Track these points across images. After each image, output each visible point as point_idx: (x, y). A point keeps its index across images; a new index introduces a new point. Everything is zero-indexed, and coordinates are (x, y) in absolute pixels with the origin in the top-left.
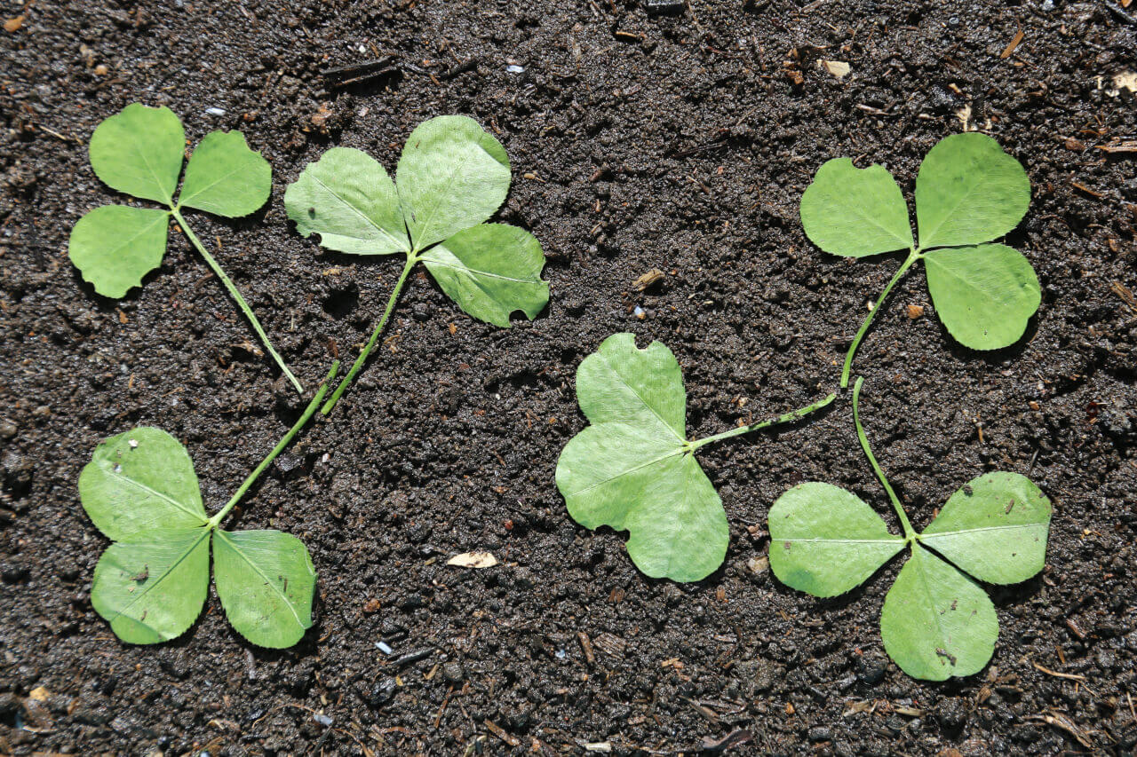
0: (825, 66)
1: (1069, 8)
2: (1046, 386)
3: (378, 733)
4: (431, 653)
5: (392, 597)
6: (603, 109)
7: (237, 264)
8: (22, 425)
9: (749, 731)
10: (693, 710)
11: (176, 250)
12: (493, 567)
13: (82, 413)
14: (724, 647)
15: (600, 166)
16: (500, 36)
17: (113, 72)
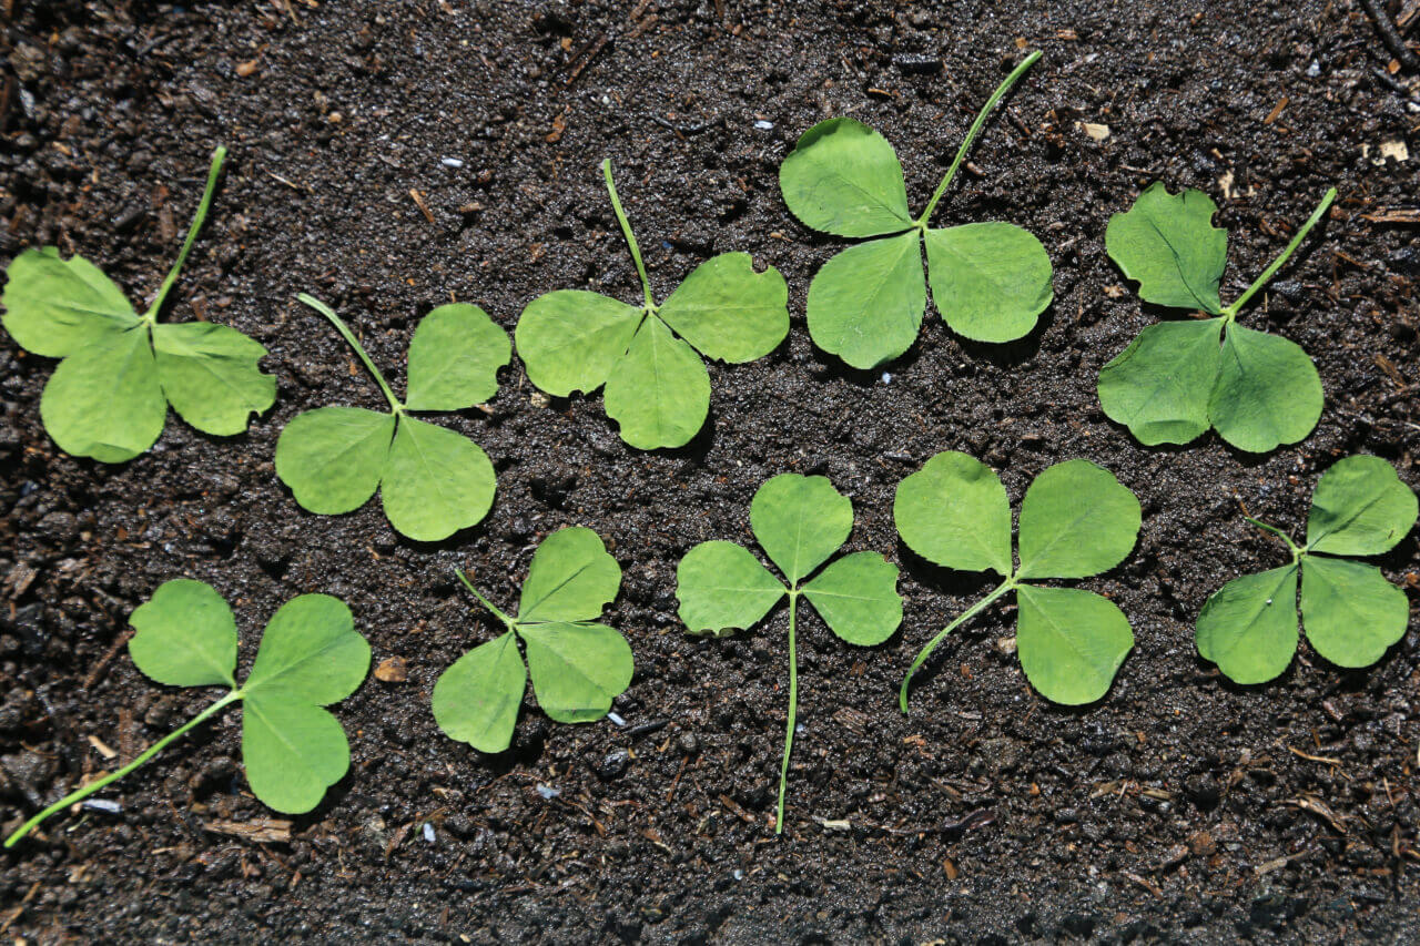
0: (1083, 128)
1: (1335, 73)
2: (1306, 461)
3: (608, 807)
4: (665, 724)
8: (245, 481)
9: (993, 812)
10: (935, 789)
11: (408, 304)
14: (969, 725)
16: (748, 90)
17: (347, 120)
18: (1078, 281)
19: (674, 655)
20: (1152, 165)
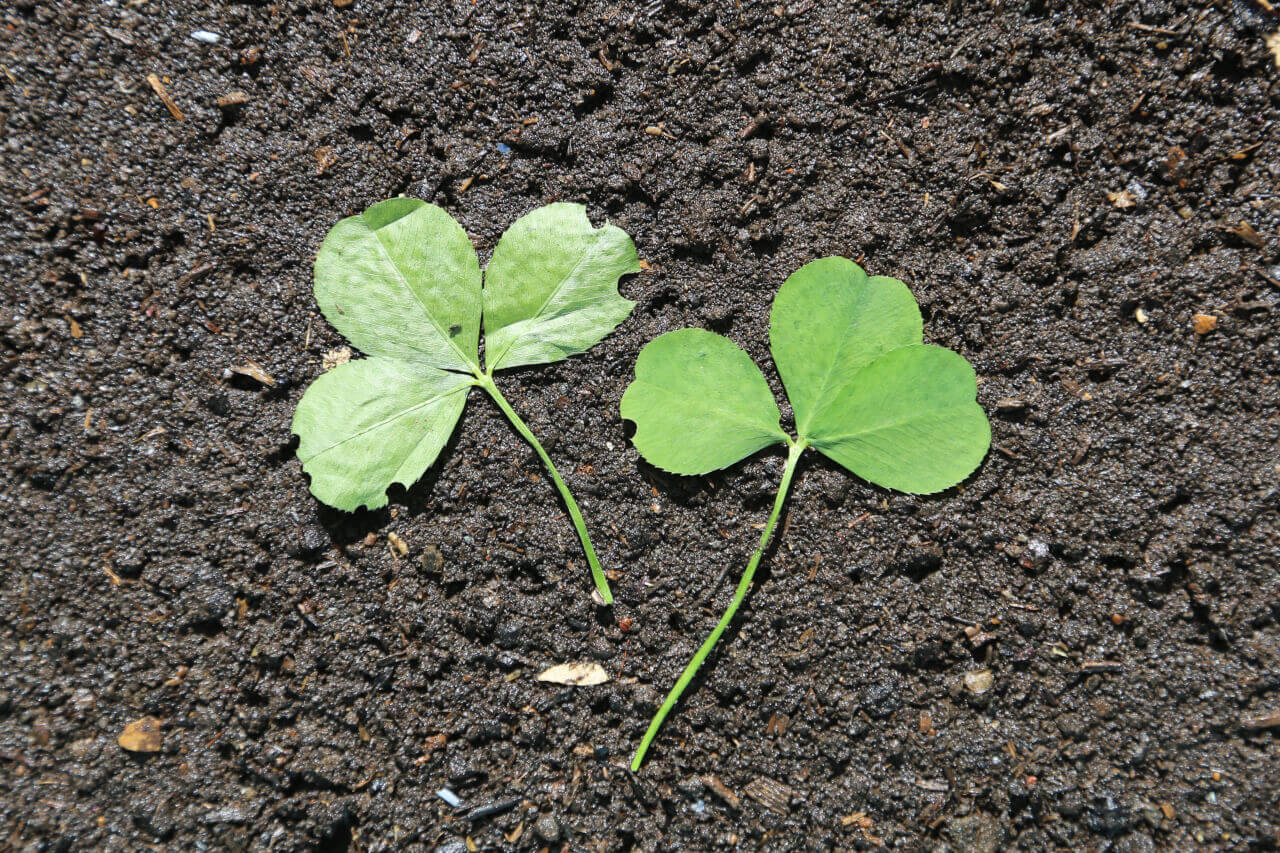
4: (516, 804)
5: (460, 725)
6: (759, 35)
7: (237, 254)
11: (150, 233)
12: (602, 684)
13: (17, 464)
14: (931, 798)
15: (754, 116)
18: (1072, 185)
19: (527, 709)
20: (1176, 22)
